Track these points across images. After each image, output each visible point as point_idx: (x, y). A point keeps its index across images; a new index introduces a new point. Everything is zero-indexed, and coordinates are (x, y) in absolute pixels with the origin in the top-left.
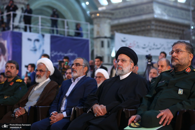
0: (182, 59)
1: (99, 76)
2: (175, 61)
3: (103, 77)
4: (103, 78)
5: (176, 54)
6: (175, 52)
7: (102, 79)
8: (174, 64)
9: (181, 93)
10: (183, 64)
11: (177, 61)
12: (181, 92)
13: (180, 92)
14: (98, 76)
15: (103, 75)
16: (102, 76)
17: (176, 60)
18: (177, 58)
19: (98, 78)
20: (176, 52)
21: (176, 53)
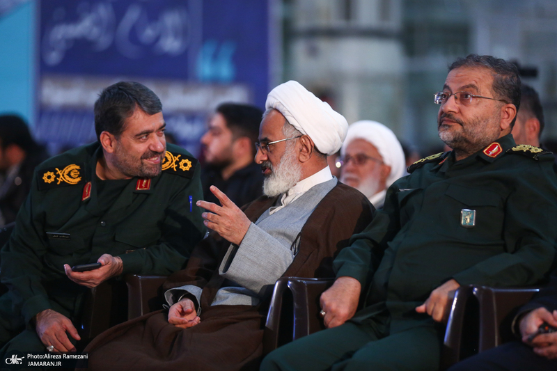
0: (474, 124)
1: (359, 151)
2: (449, 126)
3: (374, 160)
4: (377, 165)
5: (457, 105)
6: (456, 98)
7: (372, 169)
8: (445, 136)
9: (468, 220)
10: (475, 139)
11: (458, 129)
12: (471, 220)
13: (468, 217)
14: (353, 153)
15: (375, 149)
16: (368, 153)
17: (453, 124)
18: (458, 117)
19: (354, 163)
20: (459, 96)
21: (458, 101)
